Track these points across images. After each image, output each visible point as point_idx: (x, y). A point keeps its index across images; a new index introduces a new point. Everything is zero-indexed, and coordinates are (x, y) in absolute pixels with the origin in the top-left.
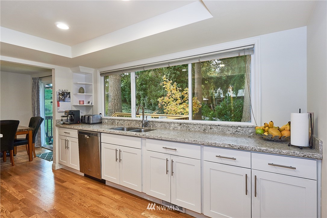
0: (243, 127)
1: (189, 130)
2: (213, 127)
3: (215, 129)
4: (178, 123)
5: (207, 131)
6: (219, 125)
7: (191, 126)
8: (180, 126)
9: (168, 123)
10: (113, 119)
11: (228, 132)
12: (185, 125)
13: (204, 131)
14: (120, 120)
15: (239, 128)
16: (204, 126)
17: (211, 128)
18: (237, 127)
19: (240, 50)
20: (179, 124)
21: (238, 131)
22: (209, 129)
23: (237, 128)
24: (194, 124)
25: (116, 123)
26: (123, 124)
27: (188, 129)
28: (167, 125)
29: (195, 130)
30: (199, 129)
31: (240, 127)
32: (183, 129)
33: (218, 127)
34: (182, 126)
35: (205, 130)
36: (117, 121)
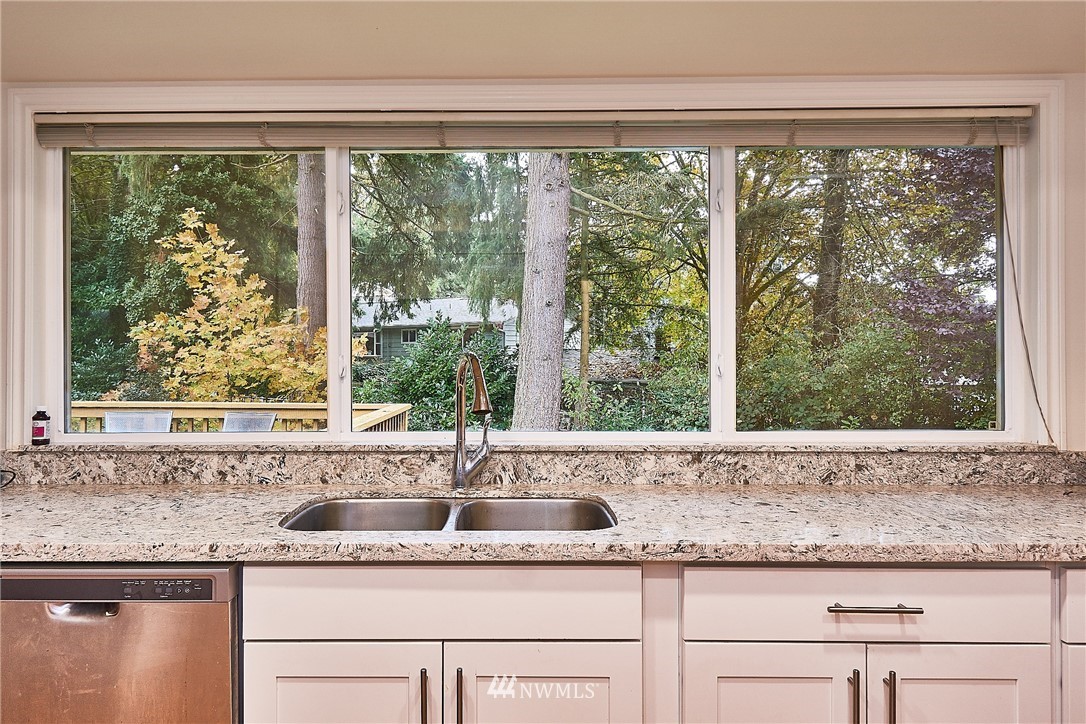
0: (1002, 454)
1: (746, 482)
2: (871, 462)
3: (880, 471)
4: (683, 452)
5: (841, 483)
6: (901, 451)
7: (755, 465)
8: (696, 466)
9: (619, 454)
10: (178, 451)
11: (937, 480)
12: (721, 457)
13: (824, 481)
14: (242, 455)
15: (986, 458)
16: (824, 460)
17: (859, 468)
18: (976, 455)
19: (981, 120)
20: (689, 457)
21: (982, 470)
22: (848, 474)
23: (977, 459)
24: (776, 454)
25: (208, 476)
26: (270, 475)
27: (742, 478)
28: (613, 463)
29: (781, 482)
30: (799, 477)
31: (991, 452)
32: (714, 482)
33: (895, 458)
34: (703, 464)
35: (828, 478)
36: (216, 459)
